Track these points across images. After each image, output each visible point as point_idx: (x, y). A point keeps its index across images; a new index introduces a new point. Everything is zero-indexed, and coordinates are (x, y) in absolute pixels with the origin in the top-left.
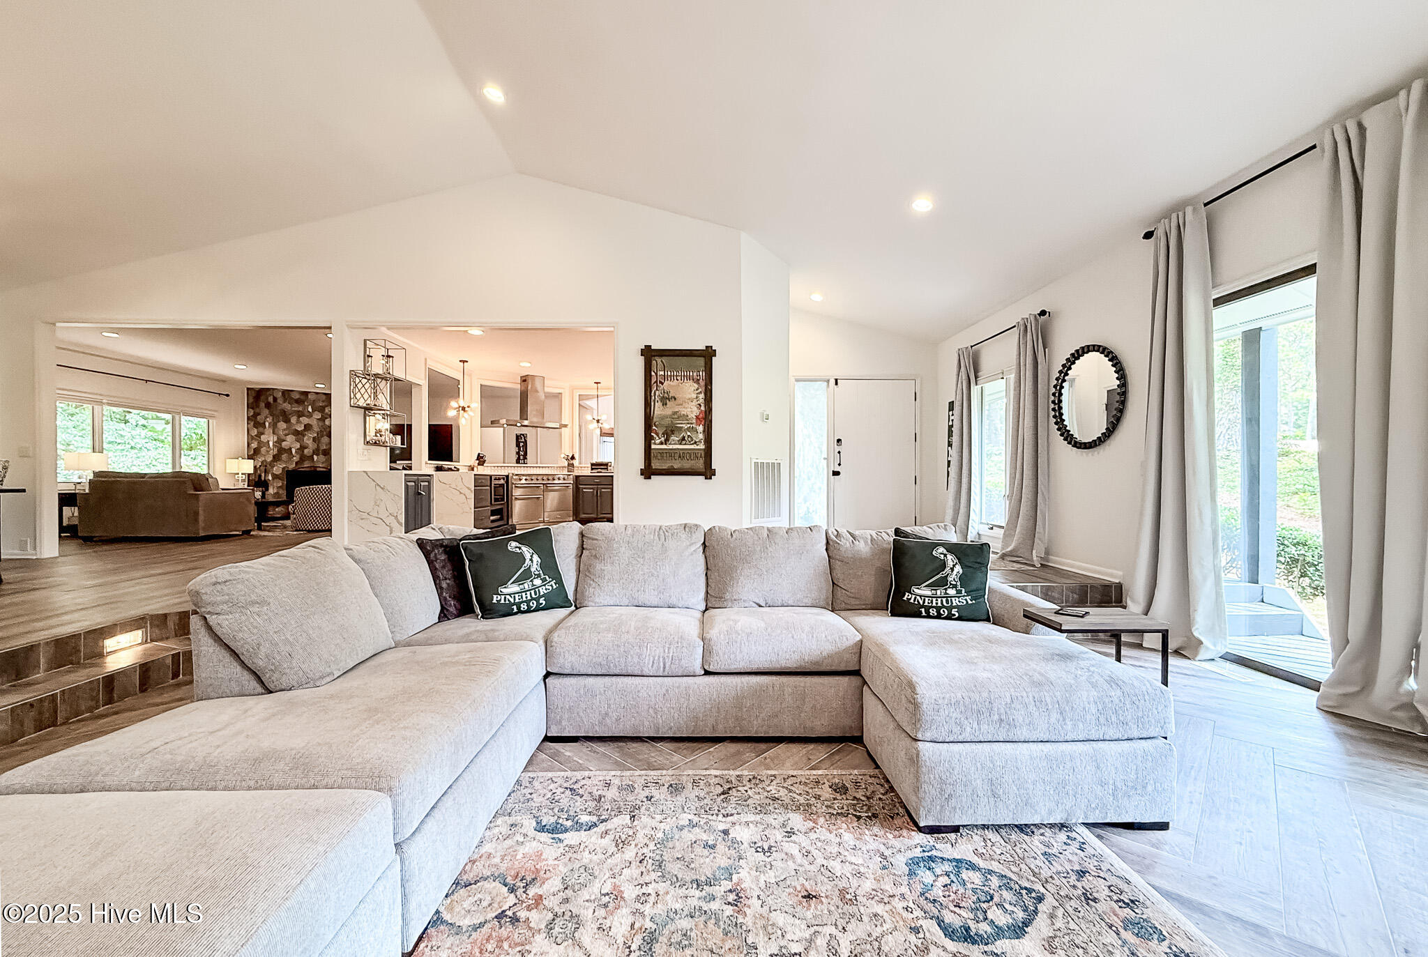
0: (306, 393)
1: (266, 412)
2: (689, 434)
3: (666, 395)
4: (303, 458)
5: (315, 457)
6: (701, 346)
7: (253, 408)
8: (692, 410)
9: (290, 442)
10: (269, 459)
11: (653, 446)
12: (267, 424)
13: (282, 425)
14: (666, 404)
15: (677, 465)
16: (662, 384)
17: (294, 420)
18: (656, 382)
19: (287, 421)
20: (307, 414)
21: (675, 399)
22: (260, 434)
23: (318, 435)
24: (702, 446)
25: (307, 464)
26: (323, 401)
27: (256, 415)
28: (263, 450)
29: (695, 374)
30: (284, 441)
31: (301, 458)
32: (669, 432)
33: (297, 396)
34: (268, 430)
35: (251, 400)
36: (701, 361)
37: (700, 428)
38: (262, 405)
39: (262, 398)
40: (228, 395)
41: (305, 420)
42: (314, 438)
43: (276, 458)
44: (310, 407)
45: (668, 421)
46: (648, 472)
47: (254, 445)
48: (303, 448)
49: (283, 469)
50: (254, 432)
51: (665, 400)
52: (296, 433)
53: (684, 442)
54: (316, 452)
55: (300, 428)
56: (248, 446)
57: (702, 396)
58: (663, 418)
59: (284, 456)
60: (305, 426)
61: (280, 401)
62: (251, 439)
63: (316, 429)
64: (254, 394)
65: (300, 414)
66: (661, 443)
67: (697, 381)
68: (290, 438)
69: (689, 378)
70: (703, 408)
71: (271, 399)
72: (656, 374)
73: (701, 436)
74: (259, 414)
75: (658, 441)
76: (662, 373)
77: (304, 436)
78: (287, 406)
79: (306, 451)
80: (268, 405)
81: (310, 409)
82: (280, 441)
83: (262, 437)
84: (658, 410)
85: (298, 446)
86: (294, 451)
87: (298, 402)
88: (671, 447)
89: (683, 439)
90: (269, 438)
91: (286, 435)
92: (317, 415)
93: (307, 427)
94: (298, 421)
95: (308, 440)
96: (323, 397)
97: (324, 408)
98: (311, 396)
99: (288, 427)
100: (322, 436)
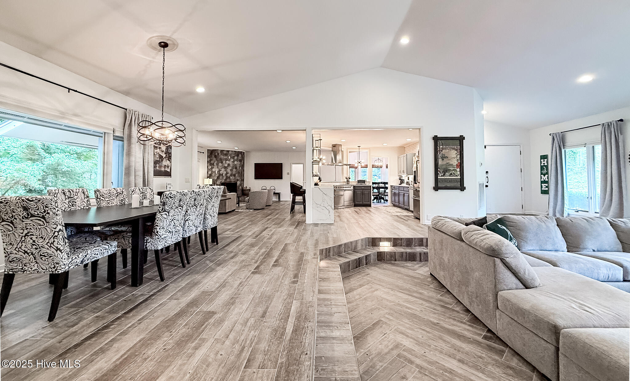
0: (228, 151)
1: (215, 159)
2: (453, 172)
3: (443, 156)
4: (227, 178)
6: (458, 135)
7: (209, 158)
8: (455, 162)
9: (223, 171)
10: (216, 178)
11: (439, 177)
12: (215, 164)
13: (220, 164)
14: (443, 160)
15: (449, 185)
16: (442, 151)
17: (224, 162)
18: (439, 150)
19: (222, 163)
21: (447, 157)
22: (212, 168)
24: (459, 177)
25: (228, 180)
26: (234, 154)
27: (211, 160)
28: (213, 174)
29: (456, 147)
30: (221, 171)
31: (226, 177)
32: (445, 171)
33: (225, 152)
34: (215, 166)
35: (209, 154)
36: (458, 142)
37: (458, 170)
38: (213, 156)
39: (213, 153)
40: (203, 153)
41: (228, 162)
42: (231, 169)
43: (218, 178)
45: (444, 167)
46: (436, 188)
47: (210, 173)
48: (227, 173)
49: (220, 182)
50: (210, 167)
51: (443, 158)
52: (225, 168)
53: (451, 175)
54: (231, 175)
55: (226, 165)
56: (207, 173)
57: (459, 156)
58: (443, 165)
59: (221, 177)
61: (220, 154)
62: (208, 170)
63: (231, 166)
64: (210, 152)
65: (226, 160)
66: (442, 176)
67: (457, 150)
68: (223, 170)
69: (453, 149)
70: (459, 161)
71: (217, 154)
72: (439, 147)
73: (459, 173)
74: (212, 160)
75: (440, 175)
76: (442, 147)
77: (227, 168)
78: (222, 157)
79: (228, 174)
80: (215, 157)
81: (230, 158)
82: (220, 171)
83: (213, 169)
84: (440, 162)
85: (225, 172)
86: (224, 175)
87: (226, 155)
88: (446, 177)
89: (451, 174)
90: (216, 170)
91: (222, 168)
92: (232, 160)
93: (229, 165)
94: (226, 163)
95: (229, 170)
96: (234, 152)
97: (234, 157)
98: (230, 152)
99: (222, 165)
100: (233, 169)
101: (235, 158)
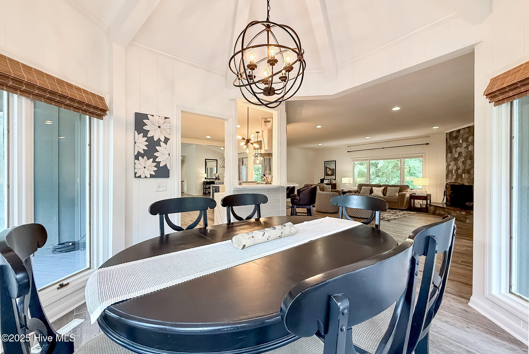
0: (459, 131)
5: (463, 175)
20: (459, 145)
23: (465, 158)
25: (460, 180)
31: (456, 176)
33: (454, 135)
40: (428, 144)
41: (459, 149)
42: (463, 162)
44: (461, 139)
48: (458, 169)
52: (455, 159)
54: (464, 172)
55: (456, 156)
60: (459, 153)
63: (464, 154)
65: (456, 146)
68: (452, 163)
79: (459, 171)
81: (461, 142)
85: (455, 168)
86: (454, 171)
92: (465, 145)
93: (460, 154)
94: (456, 151)
95: (460, 164)
96: (467, 130)
97: (467, 138)
98: (461, 132)
99: (452, 156)
100: (467, 160)
101: (469, 140)
